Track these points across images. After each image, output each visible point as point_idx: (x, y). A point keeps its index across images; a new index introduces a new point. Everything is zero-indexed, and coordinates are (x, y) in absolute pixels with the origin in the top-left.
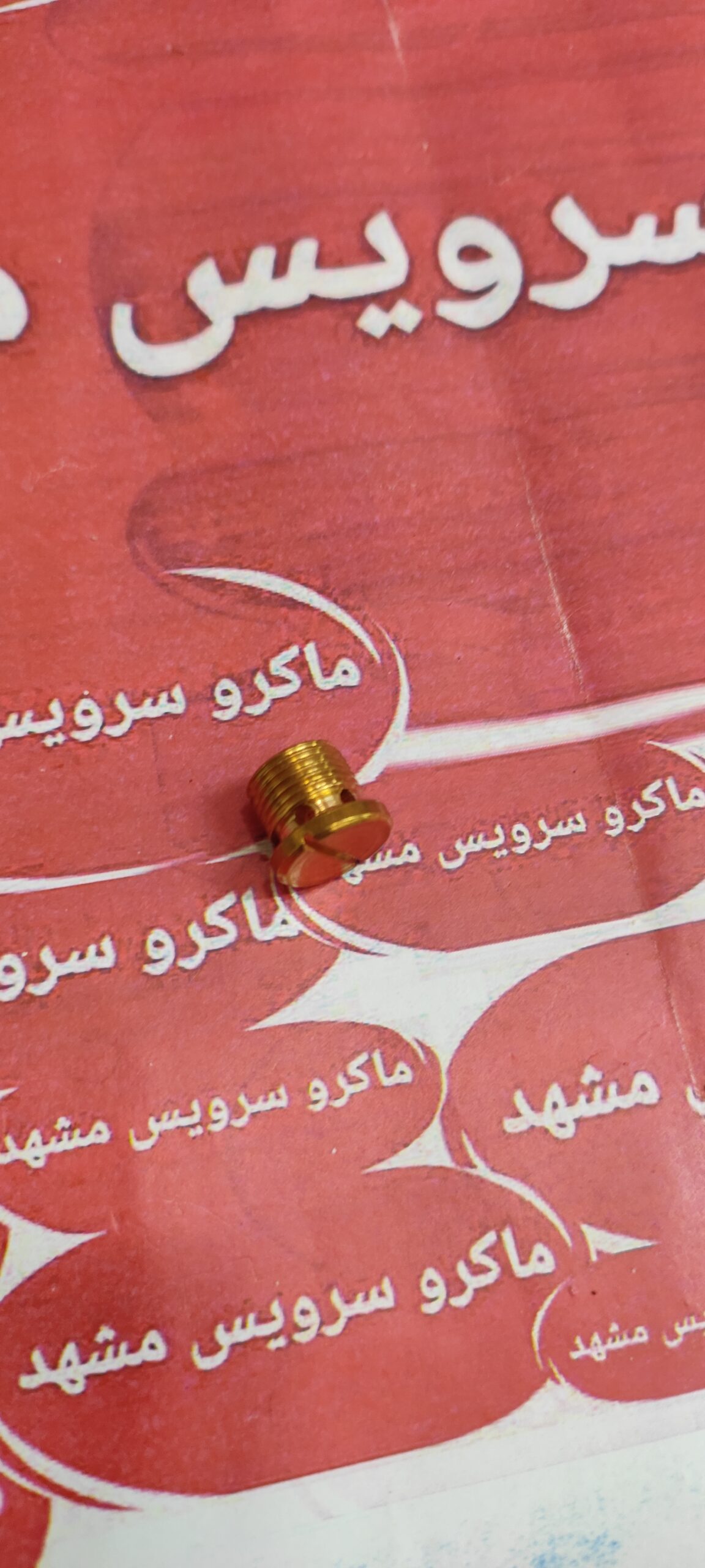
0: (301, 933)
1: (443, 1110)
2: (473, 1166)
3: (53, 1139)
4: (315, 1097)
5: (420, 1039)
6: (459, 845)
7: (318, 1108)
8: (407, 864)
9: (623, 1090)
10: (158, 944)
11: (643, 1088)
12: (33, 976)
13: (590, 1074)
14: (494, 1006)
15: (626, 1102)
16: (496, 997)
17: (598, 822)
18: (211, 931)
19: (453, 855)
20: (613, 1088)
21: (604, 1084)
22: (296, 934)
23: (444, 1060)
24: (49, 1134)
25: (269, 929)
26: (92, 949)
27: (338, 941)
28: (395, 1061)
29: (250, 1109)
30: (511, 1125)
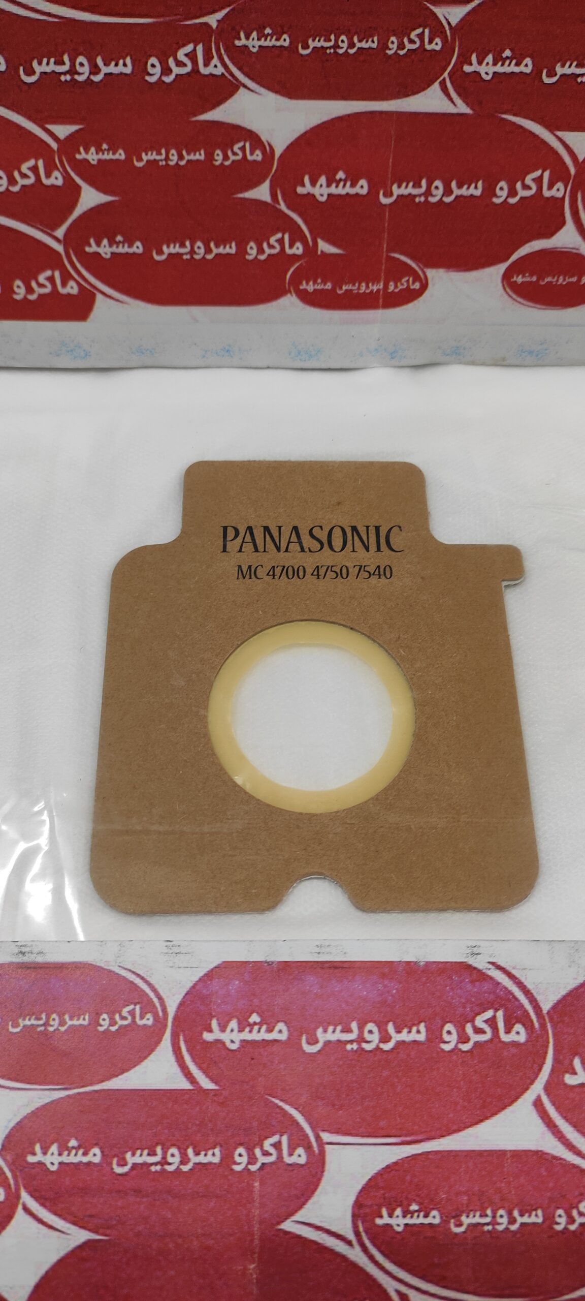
0: (223, 74)
1: (272, 176)
2: (279, 204)
3: (101, 153)
4: (216, 158)
5: (269, 141)
6: (310, 41)
7: (217, 163)
8: (282, 47)
9: (353, 185)
10: (153, 66)
11: (362, 187)
12: (93, 70)
13: (341, 175)
14: (306, 133)
15: (353, 191)
16: (308, 128)
17: (384, 44)
18: (180, 64)
19: (306, 47)
20: (348, 184)
21: (345, 181)
22: (220, 74)
23: (278, 153)
24: (99, 150)
25: (208, 68)
26: (121, 62)
27: (240, 82)
28: (256, 149)
29: (187, 157)
30: (300, 190)
